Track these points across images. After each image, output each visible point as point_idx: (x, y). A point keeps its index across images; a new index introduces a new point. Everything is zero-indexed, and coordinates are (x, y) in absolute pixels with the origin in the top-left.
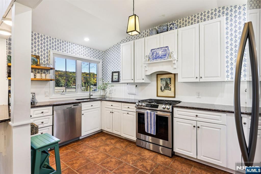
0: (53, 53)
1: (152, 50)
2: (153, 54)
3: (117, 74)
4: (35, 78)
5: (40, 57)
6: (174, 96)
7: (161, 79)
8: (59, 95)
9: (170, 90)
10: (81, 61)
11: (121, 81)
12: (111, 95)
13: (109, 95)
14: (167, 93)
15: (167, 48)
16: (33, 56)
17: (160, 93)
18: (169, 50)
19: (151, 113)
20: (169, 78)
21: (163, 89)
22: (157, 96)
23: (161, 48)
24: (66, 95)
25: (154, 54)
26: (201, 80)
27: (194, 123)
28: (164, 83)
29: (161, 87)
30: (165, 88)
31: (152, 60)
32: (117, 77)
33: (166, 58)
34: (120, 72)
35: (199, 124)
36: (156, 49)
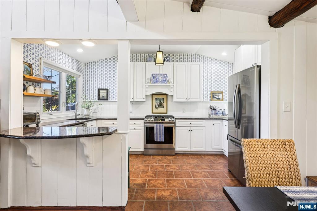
0: (44, 62)
1: (153, 74)
2: (153, 78)
3: (106, 91)
4: (34, 93)
6: (166, 112)
7: (156, 99)
8: (47, 115)
9: (163, 108)
11: (110, 99)
12: (96, 114)
13: (93, 114)
14: (161, 110)
15: (165, 75)
16: (25, 63)
17: (155, 111)
18: (168, 77)
19: (157, 126)
20: (163, 98)
21: (157, 107)
22: (152, 113)
23: (161, 74)
24: (53, 116)
25: (155, 78)
26: (189, 101)
27: (189, 128)
28: (158, 102)
29: (156, 105)
30: (159, 106)
31: (153, 83)
32: (105, 95)
33: (165, 83)
34: (109, 90)
35: (192, 129)
36: (156, 74)
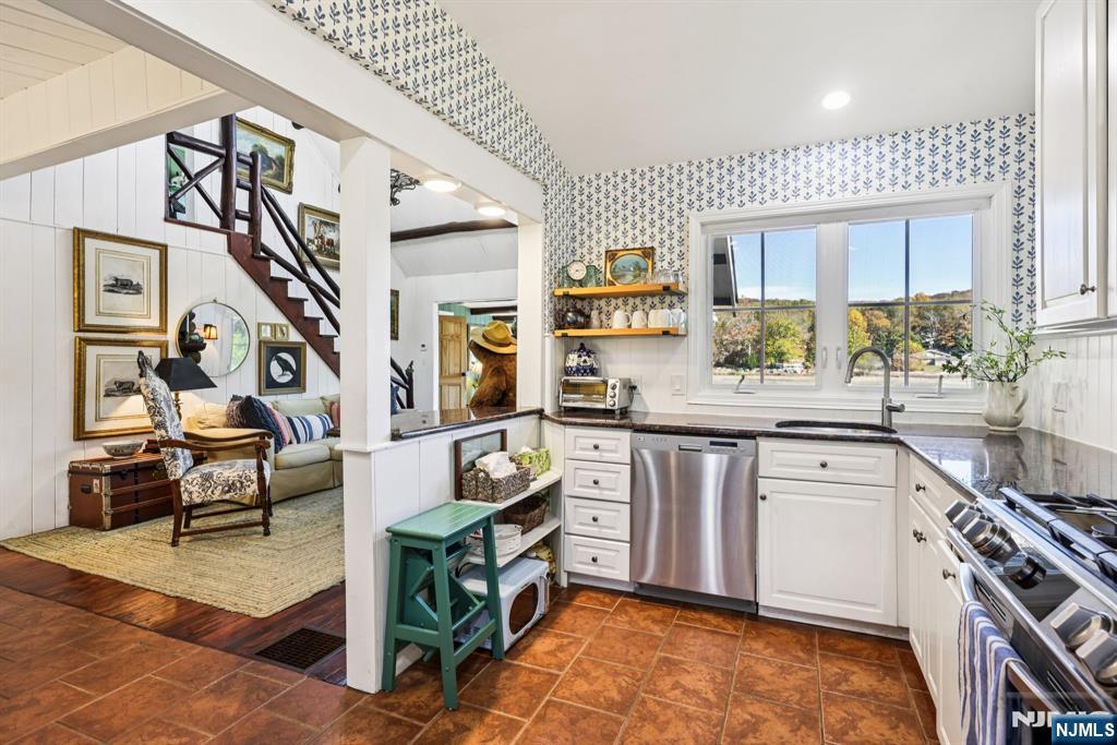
0: (703, 225)
4: (628, 326)
5: (658, 252)
8: (728, 393)
10: (847, 224)
12: (1063, 423)
24: (757, 397)
